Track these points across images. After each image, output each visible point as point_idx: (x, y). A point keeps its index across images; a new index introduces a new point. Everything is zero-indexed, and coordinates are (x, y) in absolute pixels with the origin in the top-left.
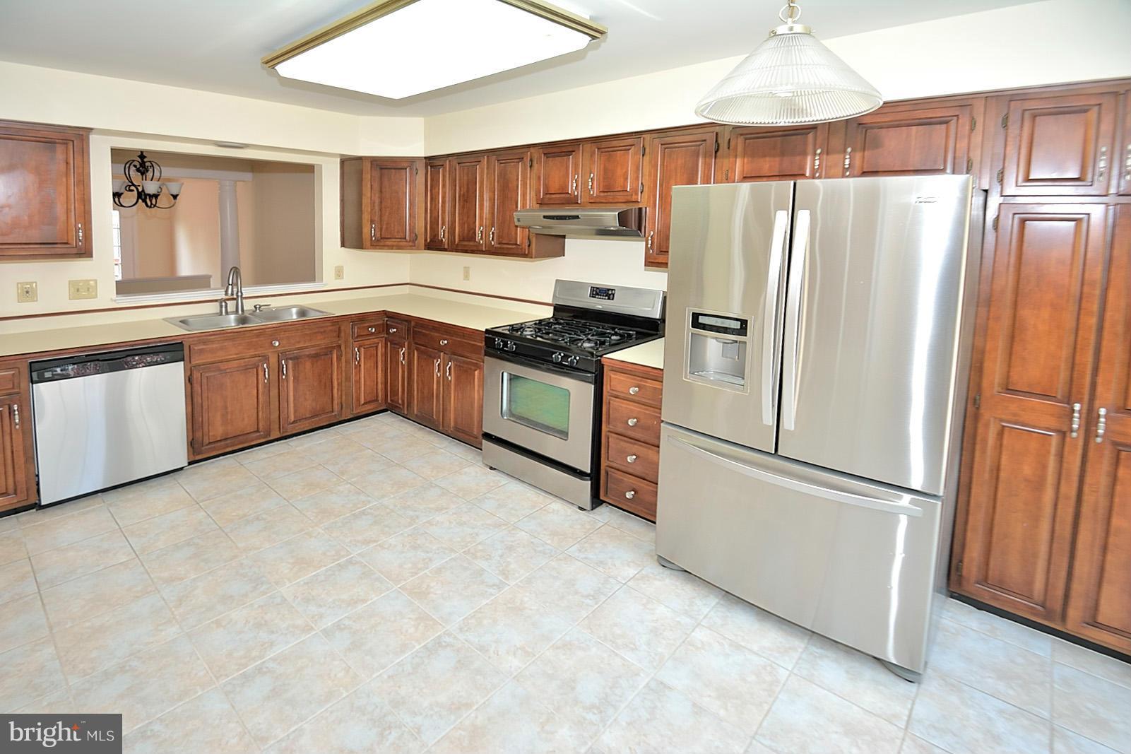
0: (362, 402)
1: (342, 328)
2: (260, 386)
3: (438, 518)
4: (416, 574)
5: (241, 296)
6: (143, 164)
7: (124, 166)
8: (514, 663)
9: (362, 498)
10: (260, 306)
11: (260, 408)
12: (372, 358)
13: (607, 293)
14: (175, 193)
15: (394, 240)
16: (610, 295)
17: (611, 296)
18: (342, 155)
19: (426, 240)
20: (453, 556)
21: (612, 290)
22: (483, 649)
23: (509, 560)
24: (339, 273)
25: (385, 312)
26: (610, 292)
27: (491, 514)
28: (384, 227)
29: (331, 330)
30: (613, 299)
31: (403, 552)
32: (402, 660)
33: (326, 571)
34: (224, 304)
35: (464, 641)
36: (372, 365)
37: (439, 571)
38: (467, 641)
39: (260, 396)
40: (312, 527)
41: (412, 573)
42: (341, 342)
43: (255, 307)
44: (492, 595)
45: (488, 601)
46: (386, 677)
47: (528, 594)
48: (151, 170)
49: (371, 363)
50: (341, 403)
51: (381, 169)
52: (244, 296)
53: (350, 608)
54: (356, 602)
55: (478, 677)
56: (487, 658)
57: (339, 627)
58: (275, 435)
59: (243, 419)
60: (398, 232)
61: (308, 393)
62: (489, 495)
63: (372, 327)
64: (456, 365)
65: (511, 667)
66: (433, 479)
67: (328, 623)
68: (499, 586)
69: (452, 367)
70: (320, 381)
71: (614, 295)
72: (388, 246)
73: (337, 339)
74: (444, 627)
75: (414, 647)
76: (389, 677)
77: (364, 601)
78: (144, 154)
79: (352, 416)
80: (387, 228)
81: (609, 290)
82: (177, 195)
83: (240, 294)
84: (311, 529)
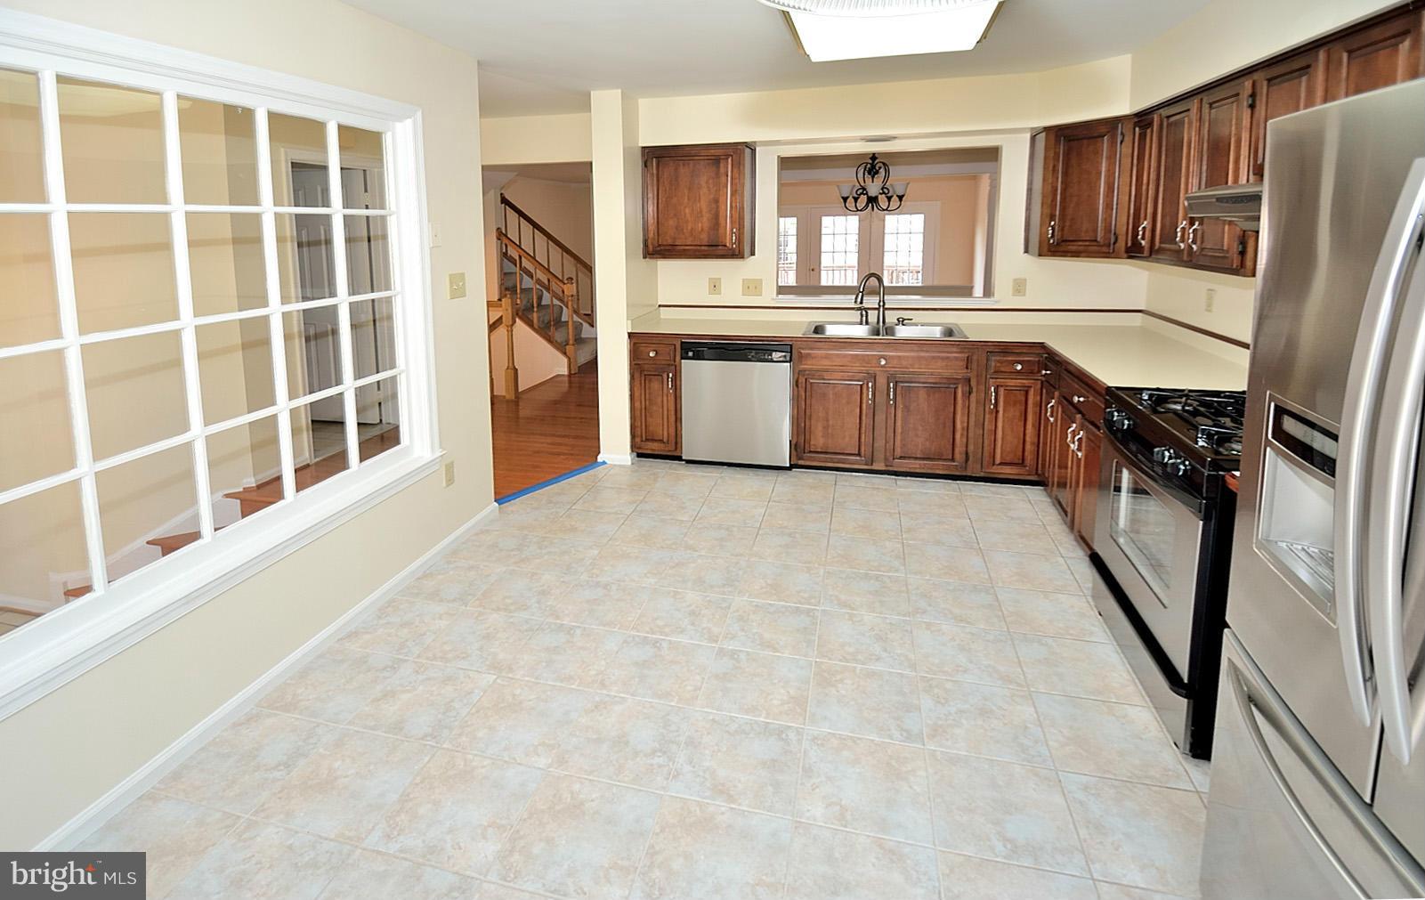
0: (998, 461)
1: (975, 358)
2: (864, 406)
3: (944, 627)
4: (847, 661)
5: (883, 306)
6: (873, 166)
7: (855, 169)
8: (816, 811)
9: (896, 563)
10: (904, 320)
11: (863, 429)
12: (1018, 405)
14: (900, 194)
15: (1080, 243)
18: (1032, 129)
19: (1127, 244)
20: (907, 672)
22: (808, 771)
23: (964, 721)
24: (1019, 287)
25: (1042, 345)
27: (1019, 662)
28: (1068, 224)
29: (956, 358)
31: (864, 635)
32: (737, 718)
33: (783, 606)
34: (864, 313)
35: (802, 751)
36: (1018, 414)
37: (871, 675)
38: (805, 752)
39: (864, 418)
40: (819, 565)
41: (844, 657)
42: (973, 375)
43: (898, 320)
44: (891, 737)
45: (877, 739)
46: (711, 717)
47: (930, 770)
48: (882, 171)
49: (1015, 412)
50: (967, 453)
51: (1070, 141)
52: (886, 306)
53: (759, 647)
54: (768, 647)
55: (770, 788)
56: (799, 782)
57: (733, 655)
58: (881, 467)
59: (844, 438)
60: (1087, 231)
61: (920, 428)
62: (1050, 641)
63: (1019, 362)
64: (1088, 438)
65: (808, 811)
66: (1000, 585)
67: (731, 646)
68: (909, 736)
69: (1084, 440)
70: (938, 419)
72: (1072, 252)
73: (965, 371)
74: (804, 724)
75: (760, 716)
76: (713, 720)
77: (775, 650)
78: (876, 155)
79: (982, 474)
80: (1071, 226)
82: (903, 196)
83: (882, 304)
84: (816, 565)
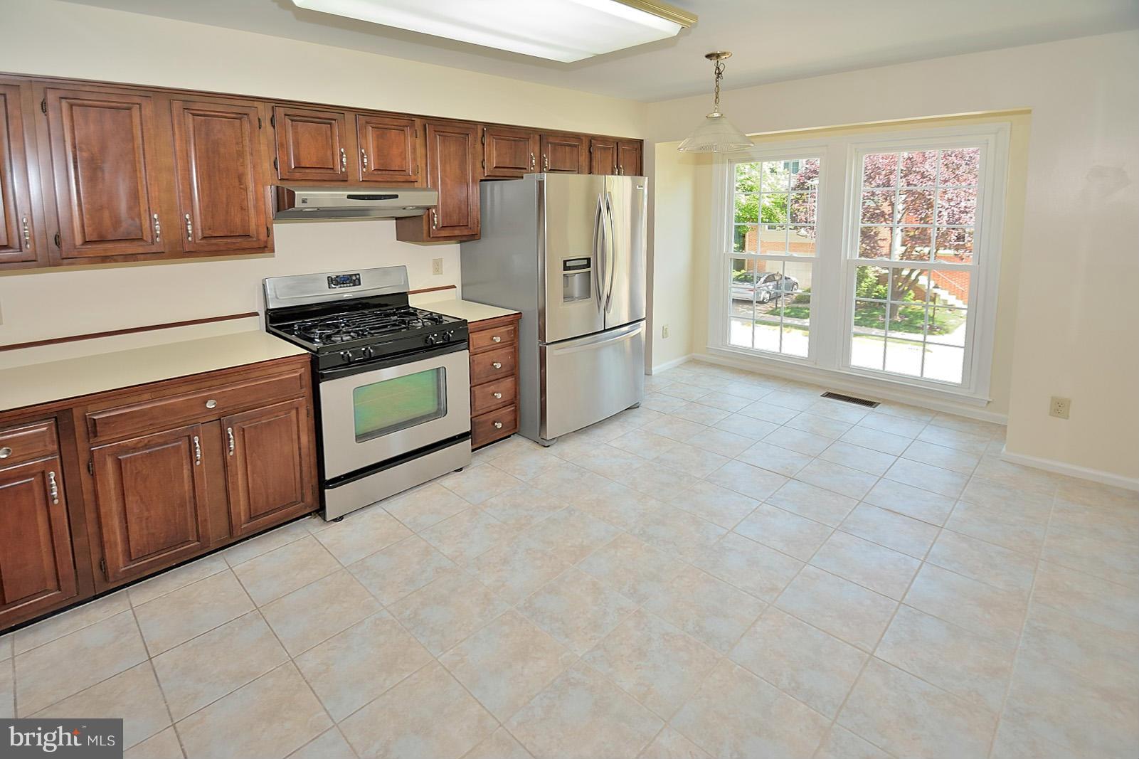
13: (352, 280)
16: (355, 280)
17: (357, 282)
21: (355, 275)
26: (354, 278)
30: (360, 284)
71: (359, 280)
81: (351, 275)
